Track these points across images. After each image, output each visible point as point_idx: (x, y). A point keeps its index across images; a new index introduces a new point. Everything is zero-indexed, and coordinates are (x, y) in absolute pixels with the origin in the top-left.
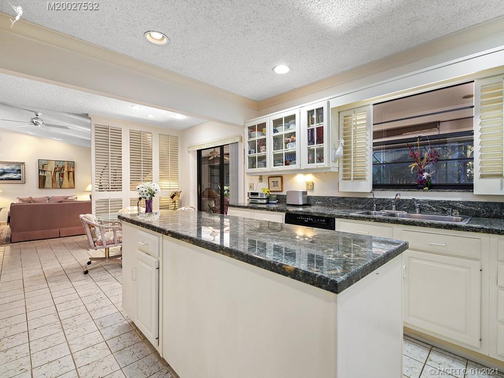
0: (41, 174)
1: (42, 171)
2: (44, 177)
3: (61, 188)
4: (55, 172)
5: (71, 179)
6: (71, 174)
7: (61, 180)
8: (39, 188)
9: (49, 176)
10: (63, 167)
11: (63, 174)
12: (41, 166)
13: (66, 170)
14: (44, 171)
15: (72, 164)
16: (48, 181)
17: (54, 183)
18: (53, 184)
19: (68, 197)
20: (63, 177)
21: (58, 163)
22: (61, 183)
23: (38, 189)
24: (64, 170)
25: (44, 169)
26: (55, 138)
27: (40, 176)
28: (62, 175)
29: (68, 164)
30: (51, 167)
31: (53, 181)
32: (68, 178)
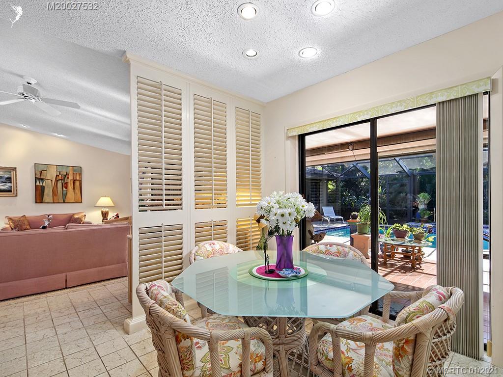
0: (38, 183)
1: (40, 179)
2: (43, 188)
3: (64, 202)
4: (57, 181)
5: (78, 191)
6: (77, 183)
7: (65, 192)
8: (36, 202)
9: (48, 185)
10: (67, 174)
11: (67, 183)
12: (38, 173)
13: (71, 178)
14: (43, 180)
15: (78, 170)
16: (48, 192)
17: (56, 195)
18: (54, 197)
19: (74, 214)
20: (66, 188)
21: (60, 169)
22: (65, 196)
23: (34, 204)
24: (68, 178)
25: (42, 177)
26: (56, 134)
27: (36, 186)
28: (65, 185)
29: (74, 170)
30: (51, 174)
31: (55, 193)
32: (74, 189)
